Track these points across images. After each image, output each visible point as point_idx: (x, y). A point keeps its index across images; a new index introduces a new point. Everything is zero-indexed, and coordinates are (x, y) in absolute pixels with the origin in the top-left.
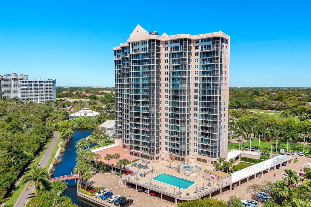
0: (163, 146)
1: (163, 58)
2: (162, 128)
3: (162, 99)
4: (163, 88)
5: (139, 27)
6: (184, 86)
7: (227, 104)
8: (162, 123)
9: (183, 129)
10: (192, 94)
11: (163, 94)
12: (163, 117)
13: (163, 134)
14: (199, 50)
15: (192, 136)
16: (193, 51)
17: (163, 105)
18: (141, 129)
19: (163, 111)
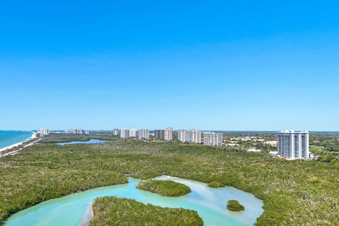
0: (292, 156)
1: (292, 136)
2: (292, 152)
3: (292, 145)
4: (292, 143)
5: (287, 130)
6: (298, 143)
7: (308, 144)
8: (292, 151)
9: (298, 152)
10: (300, 144)
11: (292, 144)
12: (292, 149)
13: (292, 153)
14: (301, 135)
15: (300, 153)
16: (300, 135)
17: (292, 147)
18: (287, 152)
19: (292, 148)
